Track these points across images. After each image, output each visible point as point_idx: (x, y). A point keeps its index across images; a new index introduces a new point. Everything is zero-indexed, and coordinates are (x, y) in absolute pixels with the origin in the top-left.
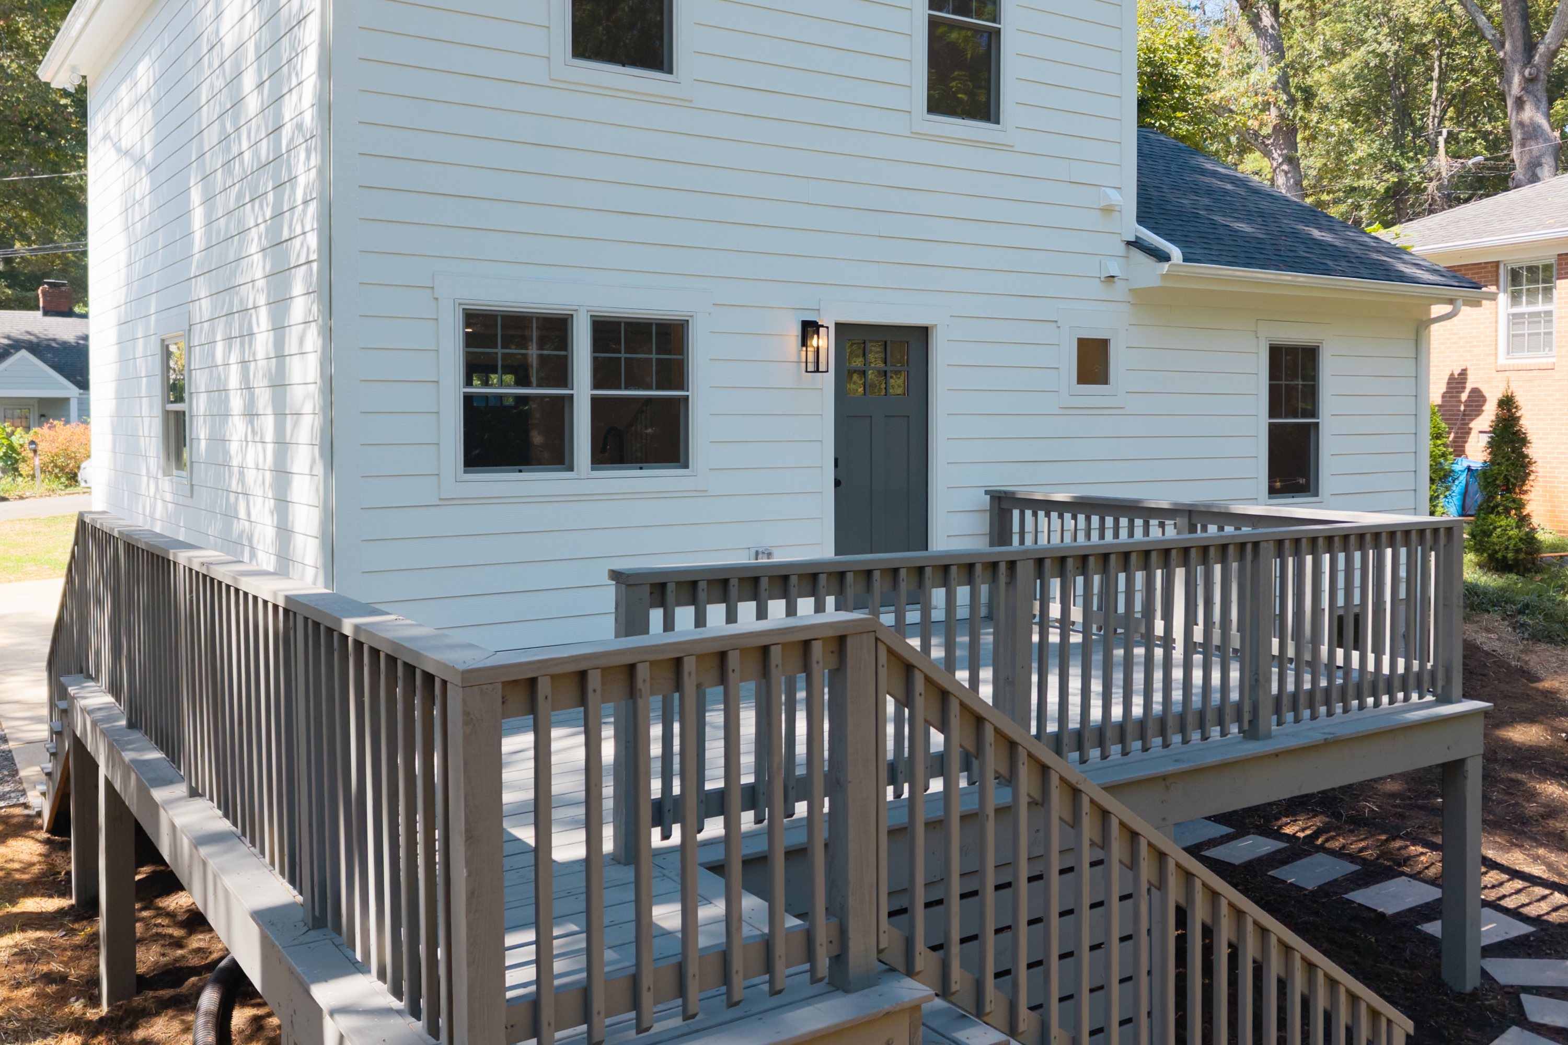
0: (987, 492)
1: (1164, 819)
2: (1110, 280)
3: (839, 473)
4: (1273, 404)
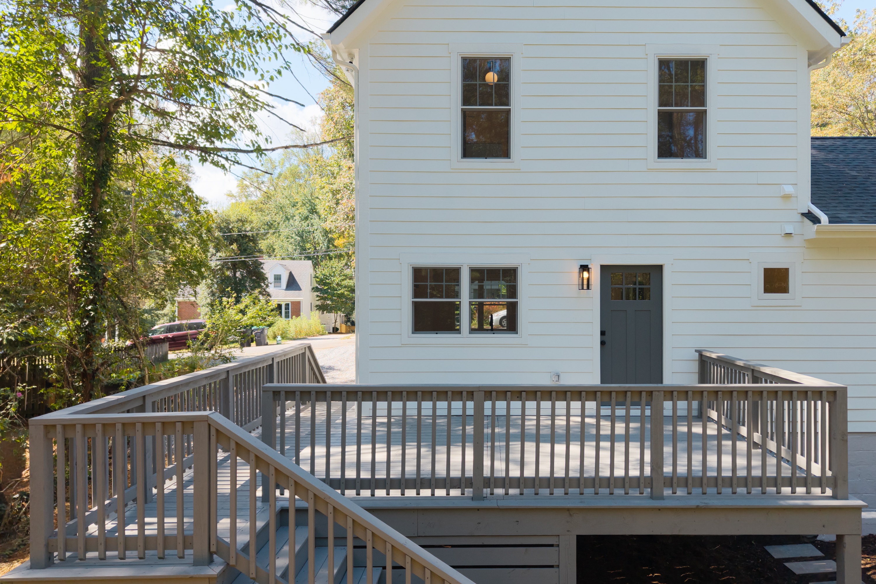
0: (696, 351)
1: (568, 531)
2: (789, 234)
3: (605, 338)
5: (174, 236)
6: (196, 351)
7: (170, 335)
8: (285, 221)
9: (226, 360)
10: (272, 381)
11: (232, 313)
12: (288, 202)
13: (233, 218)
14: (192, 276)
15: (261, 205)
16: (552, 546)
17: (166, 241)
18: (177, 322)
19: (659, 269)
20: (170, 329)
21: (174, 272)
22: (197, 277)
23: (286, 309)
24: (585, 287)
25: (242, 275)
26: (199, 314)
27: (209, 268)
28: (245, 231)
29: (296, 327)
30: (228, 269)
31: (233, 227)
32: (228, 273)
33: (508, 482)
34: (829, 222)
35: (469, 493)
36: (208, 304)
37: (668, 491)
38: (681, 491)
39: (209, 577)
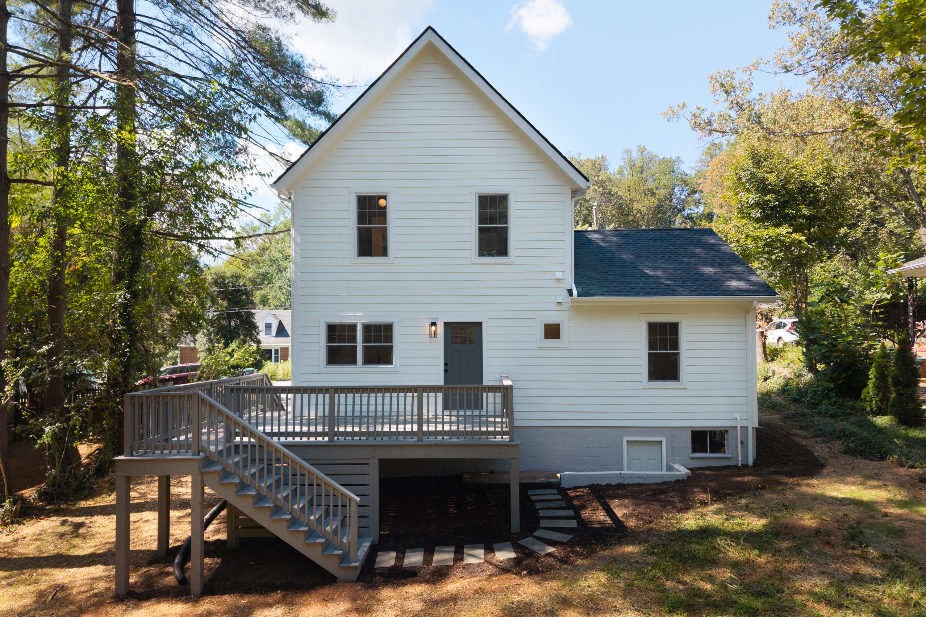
1: (374, 457)
2: (559, 303)
3: (447, 367)
4: (652, 345)
5: (179, 295)
7: (174, 376)
8: (277, 273)
11: (222, 355)
12: (281, 255)
13: (228, 275)
14: (192, 326)
15: (257, 257)
16: (366, 464)
17: (172, 299)
18: (179, 365)
19: (479, 325)
20: (174, 371)
21: (178, 323)
22: (196, 327)
23: (275, 354)
24: (433, 336)
25: (235, 324)
26: (199, 358)
27: (205, 320)
28: (239, 286)
29: (284, 370)
30: (224, 319)
31: (228, 283)
32: (224, 322)
33: (346, 434)
34: (578, 296)
35: (326, 439)
36: (206, 349)
37: (425, 438)
38: (432, 438)
39: (198, 460)
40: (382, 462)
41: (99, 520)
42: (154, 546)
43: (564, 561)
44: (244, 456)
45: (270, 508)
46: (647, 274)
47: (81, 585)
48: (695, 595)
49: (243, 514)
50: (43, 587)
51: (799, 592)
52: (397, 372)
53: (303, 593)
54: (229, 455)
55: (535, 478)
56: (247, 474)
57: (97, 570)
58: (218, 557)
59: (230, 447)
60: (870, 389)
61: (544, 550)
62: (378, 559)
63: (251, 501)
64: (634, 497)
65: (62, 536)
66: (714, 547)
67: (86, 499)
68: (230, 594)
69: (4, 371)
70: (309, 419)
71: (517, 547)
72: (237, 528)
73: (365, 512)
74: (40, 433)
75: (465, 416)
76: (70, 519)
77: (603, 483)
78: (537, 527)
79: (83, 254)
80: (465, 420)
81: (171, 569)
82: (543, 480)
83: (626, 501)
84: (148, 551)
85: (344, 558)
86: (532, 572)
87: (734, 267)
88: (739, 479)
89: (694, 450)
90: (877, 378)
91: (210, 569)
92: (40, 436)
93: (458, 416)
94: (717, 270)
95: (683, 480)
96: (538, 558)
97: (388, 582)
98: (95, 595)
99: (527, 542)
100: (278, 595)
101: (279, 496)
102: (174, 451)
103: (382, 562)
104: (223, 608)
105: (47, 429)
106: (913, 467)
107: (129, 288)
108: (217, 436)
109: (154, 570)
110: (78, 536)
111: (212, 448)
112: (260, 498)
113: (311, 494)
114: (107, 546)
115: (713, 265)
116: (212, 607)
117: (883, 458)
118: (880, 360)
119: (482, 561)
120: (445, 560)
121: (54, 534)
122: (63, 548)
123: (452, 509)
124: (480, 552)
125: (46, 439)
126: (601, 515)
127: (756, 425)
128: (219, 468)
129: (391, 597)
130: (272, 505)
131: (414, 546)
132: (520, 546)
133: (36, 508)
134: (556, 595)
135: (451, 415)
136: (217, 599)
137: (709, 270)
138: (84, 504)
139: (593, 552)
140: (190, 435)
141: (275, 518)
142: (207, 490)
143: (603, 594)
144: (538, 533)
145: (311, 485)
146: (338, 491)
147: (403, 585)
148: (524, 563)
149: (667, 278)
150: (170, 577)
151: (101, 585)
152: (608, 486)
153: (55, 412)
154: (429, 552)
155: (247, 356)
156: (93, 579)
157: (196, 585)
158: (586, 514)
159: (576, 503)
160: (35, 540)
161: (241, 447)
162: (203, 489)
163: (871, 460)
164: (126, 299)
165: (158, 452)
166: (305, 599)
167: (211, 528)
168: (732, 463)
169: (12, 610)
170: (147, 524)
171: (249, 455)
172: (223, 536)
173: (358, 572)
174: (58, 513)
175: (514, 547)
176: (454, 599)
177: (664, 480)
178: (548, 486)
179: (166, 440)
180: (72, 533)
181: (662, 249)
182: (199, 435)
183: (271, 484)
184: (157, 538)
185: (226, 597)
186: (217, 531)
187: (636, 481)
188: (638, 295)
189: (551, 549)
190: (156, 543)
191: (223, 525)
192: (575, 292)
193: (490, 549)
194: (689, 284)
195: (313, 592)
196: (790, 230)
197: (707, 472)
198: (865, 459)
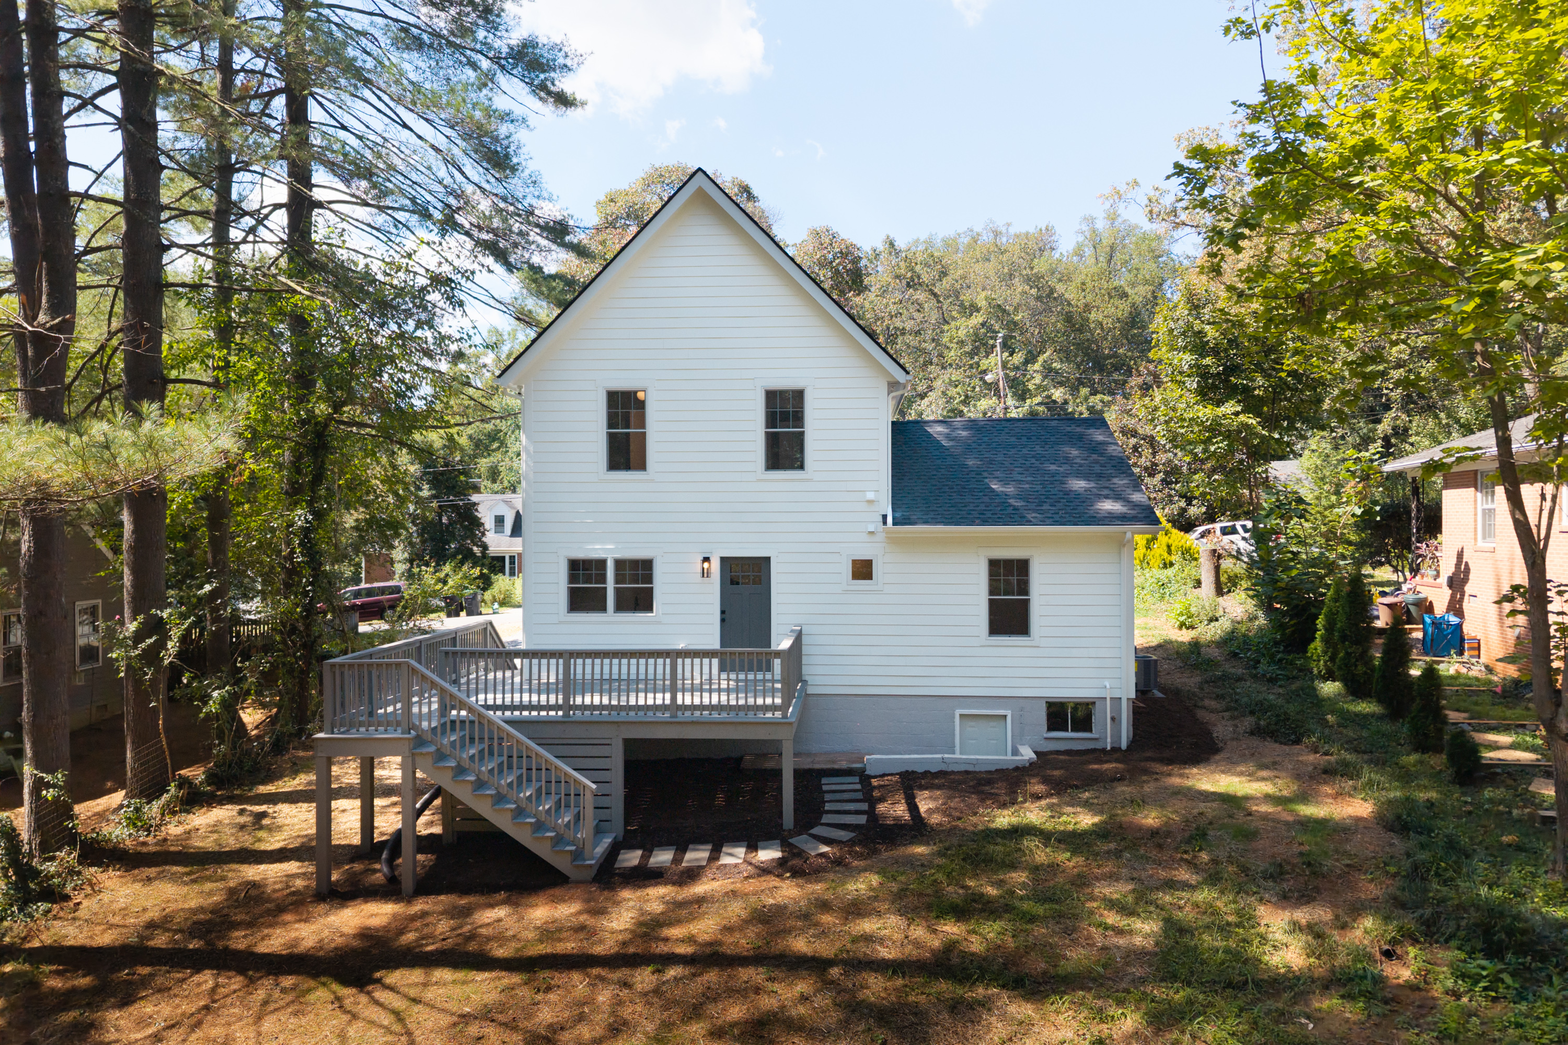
1: (617, 736)
2: (871, 533)
3: (725, 616)
4: (993, 590)
6: (392, 623)
7: (359, 602)
9: (424, 632)
10: (455, 646)
16: (608, 745)
18: (363, 585)
19: (767, 560)
20: (357, 595)
23: (510, 563)
24: (706, 575)
25: (449, 520)
33: (583, 707)
34: (894, 524)
35: (560, 713)
36: (406, 559)
37: (679, 713)
38: (688, 714)
39: (409, 739)
40: (628, 743)
41: (284, 809)
42: (356, 840)
43: (838, 862)
44: (462, 733)
45: (491, 796)
46: (993, 491)
47: (275, 883)
48: (974, 901)
49: (462, 804)
50: (232, 884)
51: (1093, 899)
52: (659, 623)
53: (530, 894)
54: (444, 732)
55: (834, 762)
56: (464, 756)
57: (292, 867)
58: (432, 853)
59: (445, 723)
60: (1317, 646)
61: (816, 848)
62: (620, 857)
63: (469, 788)
64: (950, 788)
65: (242, 827)
66: (1020, 849)
67: (264, 783)
68: (447, 893)
69: (166, 623)
70: (548, 683)
71: (785, 845)
72: (453, 820)
73: (605, 801)
74: (205, 699)
75: (746, 680)
76: (249, 808)
77: (920, 769)
78: (816, 822)
79: (249, 461)
80: (746, 686)
81: (377, 866)
82: (844, 765)
83: (939, 793)
84: (349, 846)
85: (578, 855)
86: (797, 873)
87: (1115, 480)
88: (1096, 766)
89: (1050, 729)
90: (1326, 630)
91: (424, 867)
92: (205, 703)
93: (737, 681)
94: (1092, 485)
95: (1024, 767)
96: (808, 859)
97: (628, 883)
98: (293, 894)
99: (800, 841)
100: (503, 895)
101: (503, 782)
102: (381, 729)
103: (624, 860)
104: (440, 908)
105: (215, 694)
106: (1326, 754)
107: (310, 504)
108: (430, 707)
109: (358, 867)
110: (261, 828)
111: (425, 724)
112: (480, 784)
113: (539, 780)
114: (299, 840)
115: (1086, 477)
116: (426, 907)
117: (1297, 742)
118: (1332, 604)
119: (740, 861)
120: (697, 860)
121: (233, 825)
122: (247, 841)
123: (720, 800)
124: (741, 851)
125: (213, 707)
126: (900, 810)
127: (1133, 695)
128: (432, 749)
129: (629, 900)
130: (493, 792)
131: (663, 844)
132: (791, 845)
133: (204, 794)
134: (816, 899)
135: (728, 680)
136: (432, 899)
137: (1079, 485)
138: (263, 789)
139: (875, 852)
140: (399, 706)
141: (497, 807)
142: (419, 774)
143: (869, 898)
144: (815, 831)
145: (539, 769)
146: (570, 776)
147: (645, 886)
148: (790, 863)
149: (1018, 497)
150: (378, 875)
151: (299, 883)
152: (926, 774)
153: (222, 672)
154: (682, 849)
155: (466, 584)
156: (287, 876)
157: (408, 884)
158: (882, 808)
159: (876, 794)
160: (211, 832)
161: (458, 723)
162: (414, 773)
163: (1281, 743)
164: (307, 521)
165: (362, 729)
166: (533, 900)
167: (423, 819)
168: (1099, 746)
169: (202, 908)
170: (345, 814)
171: (467, 732)
172: (437, 830)
173: (593, 872)
174: (231, 800)
175: (782, 846)
176: (700, 901)
177: (999, 767)
178: (849, 772)
179: (371, 714)
180: (254, 824)
181: (1025, 451)
182: (408, 705)
183: (493, 769)
184: (359, 830)
185: (442, 897)
186: (431, 824)
187: (962, 768)
188: (972, 523)
189: (825, 849)
190: (359, 837)
191: (436, 817)
192: (890, 520)
193: (753, 847)
194: (1046, 507)
195: (541, 894)
196: (1239, 409)
197: (1062, 757)
198: (1276, 741)
